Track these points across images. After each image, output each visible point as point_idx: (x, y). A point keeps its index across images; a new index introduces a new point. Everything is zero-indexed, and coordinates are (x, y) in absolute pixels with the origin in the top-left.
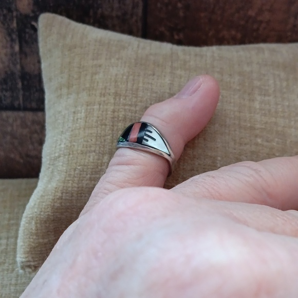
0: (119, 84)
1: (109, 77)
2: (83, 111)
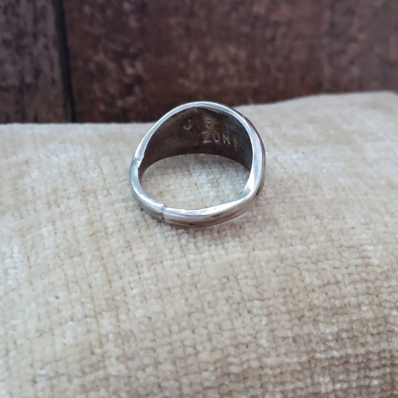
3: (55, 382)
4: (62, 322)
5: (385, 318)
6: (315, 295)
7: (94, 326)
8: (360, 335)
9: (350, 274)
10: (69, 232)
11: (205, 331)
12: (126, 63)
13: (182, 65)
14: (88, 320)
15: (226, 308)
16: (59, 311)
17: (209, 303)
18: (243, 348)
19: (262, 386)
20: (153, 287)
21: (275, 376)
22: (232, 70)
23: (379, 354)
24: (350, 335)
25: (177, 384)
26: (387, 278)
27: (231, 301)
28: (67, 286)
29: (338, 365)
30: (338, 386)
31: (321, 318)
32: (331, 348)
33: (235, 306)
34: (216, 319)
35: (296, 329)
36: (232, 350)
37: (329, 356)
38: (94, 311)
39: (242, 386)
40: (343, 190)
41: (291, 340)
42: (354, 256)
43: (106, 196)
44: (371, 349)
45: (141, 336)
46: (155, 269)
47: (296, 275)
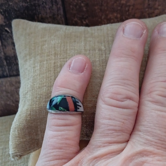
0: (56, 48)
1: (51, 46)
2: (38, 65)
12: (83, 20)
13: (100, 20)
16: (43, 84)
28: (46, 78)
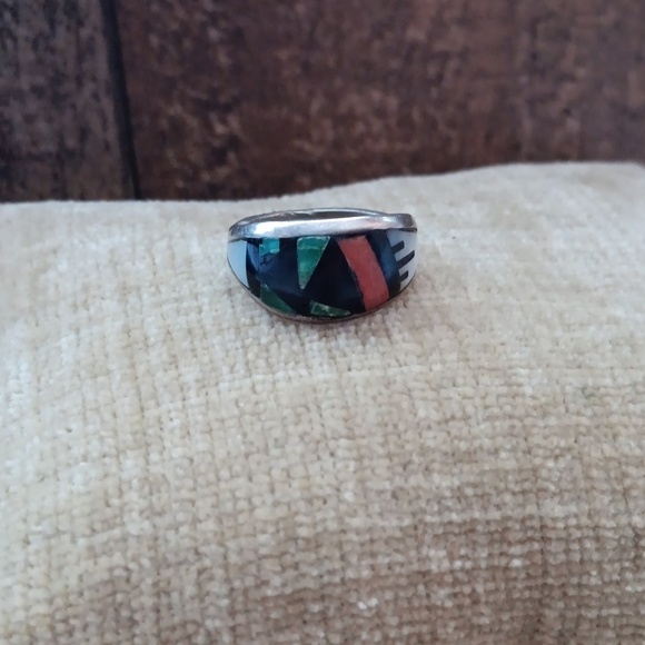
3: (53, 541)
4: (71, 462)
5: (535, 470)
6: (431, 434)
7: (114, 469)
8: (492, 492)
9: (486, 407)
10: (97, 344)
11: (267, 479)
12: (213, 116)
13: (298, 119)
14: (107, 460)
15: (299, 448)
16: (69, 448)
17: (276, 440)
18: (318, 503)
19: (343, 558)
20: (200, 418)
21: (362, 544)
22: (377, 125)
23: (523, 521)
24: (479, 492)
25: (222, 550)
26: (545, 415)
27: (307, 439)
28: (84, 414)
29: (460, 534)
30: (458, 564)
31: (436, 466)
32: (449, 509)
33: (312, 446)
34: (283, 463)
35: (399, 481)
36: (302, 506)
37: (446, 521)
38: (117, 449)
39: (313, 556)
40: (500, 290)
41: (388, 496)
42: (497, 382)
43: (154, 295)
44: (509, 513)
45: (177, 483)
46: (207, 394)
47: (405, 405)
